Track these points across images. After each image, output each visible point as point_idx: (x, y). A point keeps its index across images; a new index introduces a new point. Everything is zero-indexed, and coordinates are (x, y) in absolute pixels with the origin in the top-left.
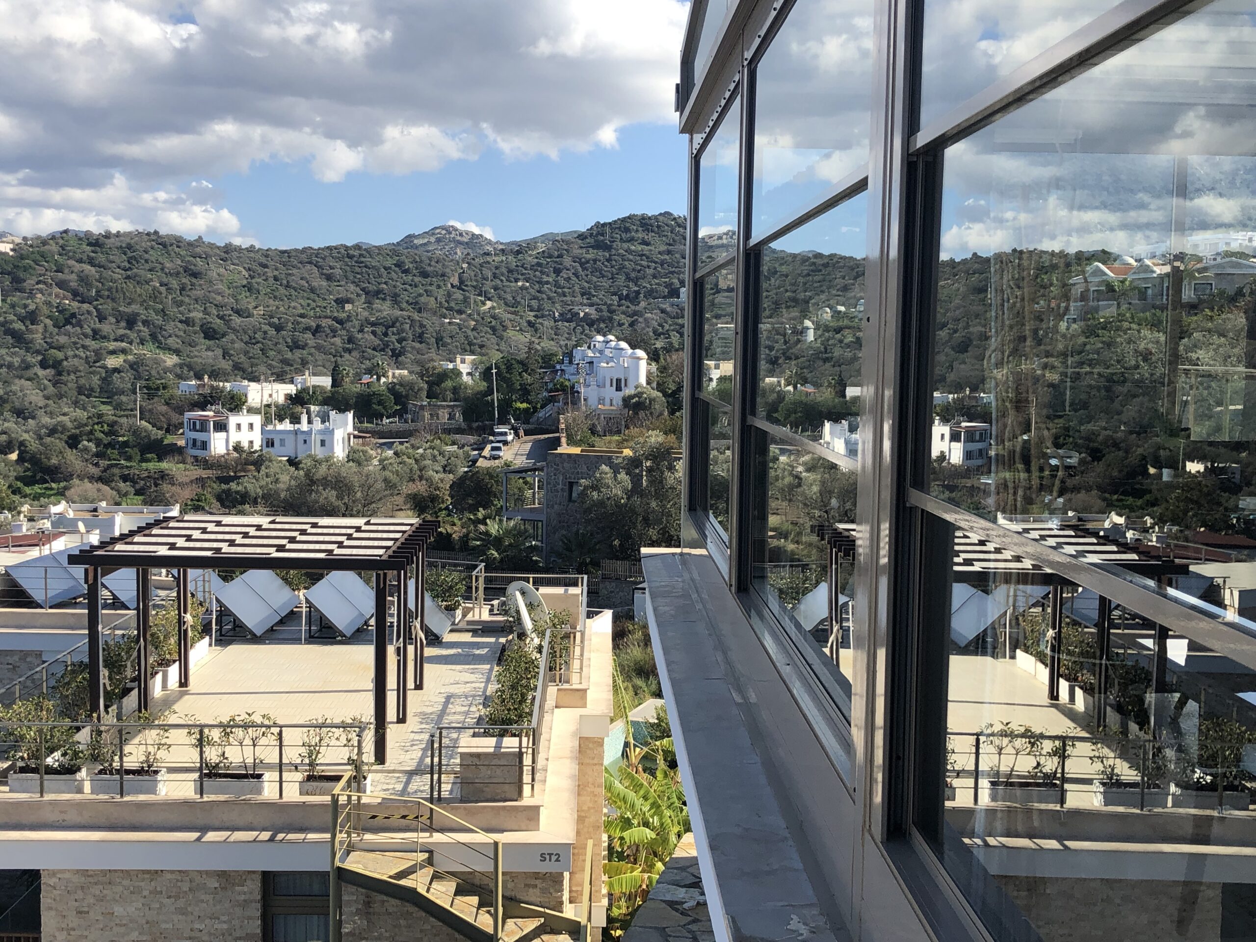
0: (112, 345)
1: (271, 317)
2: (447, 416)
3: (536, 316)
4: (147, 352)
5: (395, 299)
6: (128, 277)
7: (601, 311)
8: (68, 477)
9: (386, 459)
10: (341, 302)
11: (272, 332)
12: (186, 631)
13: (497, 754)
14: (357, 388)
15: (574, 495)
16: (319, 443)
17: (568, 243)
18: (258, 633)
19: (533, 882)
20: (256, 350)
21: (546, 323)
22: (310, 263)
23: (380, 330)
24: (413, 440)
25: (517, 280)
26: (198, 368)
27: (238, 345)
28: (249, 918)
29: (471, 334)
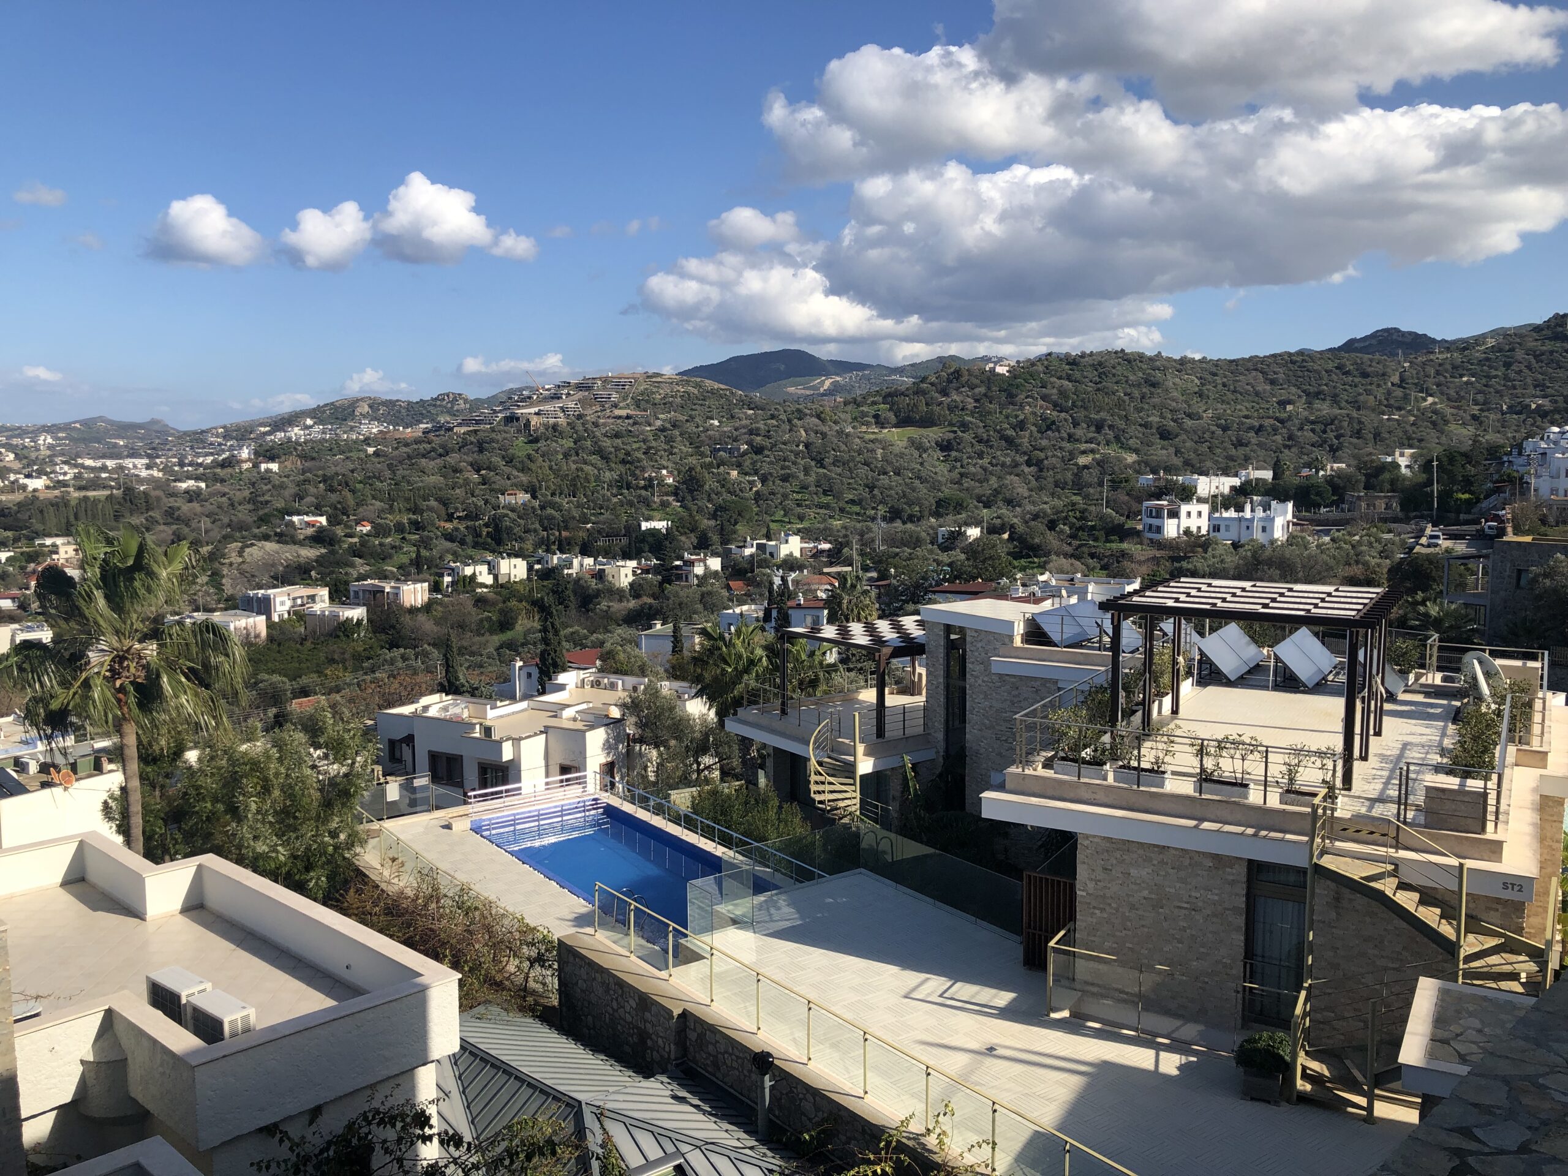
0: (1084, 447)
1: (1219, 419)
2: (1383, 506)
3: (1481, 410)
4: (1111, 451)
5: (1335, 399)
6: (1098, 390)
7: (1556, 402)
8: (1047, 554)
9: (1324, 544)
10: (1282, 404)
11: (1219, 432)
12: (1178, 670)
13: (1461, 792)
14: (1296, 481)
15: (1523, 582)
16: (1260, 529)
17: (1521, 336)
18: (1233, 678)
19: (1495, 906)
20: (1204, 448)
21: (1492, 416)
22: (1256, 370)
23: (1318, 428)
24: (1349, 528)
25: (1461, 376)
26: (1153, 465)
27: (1189, 444)
28: (1237, 895)
29: (1410, 429)
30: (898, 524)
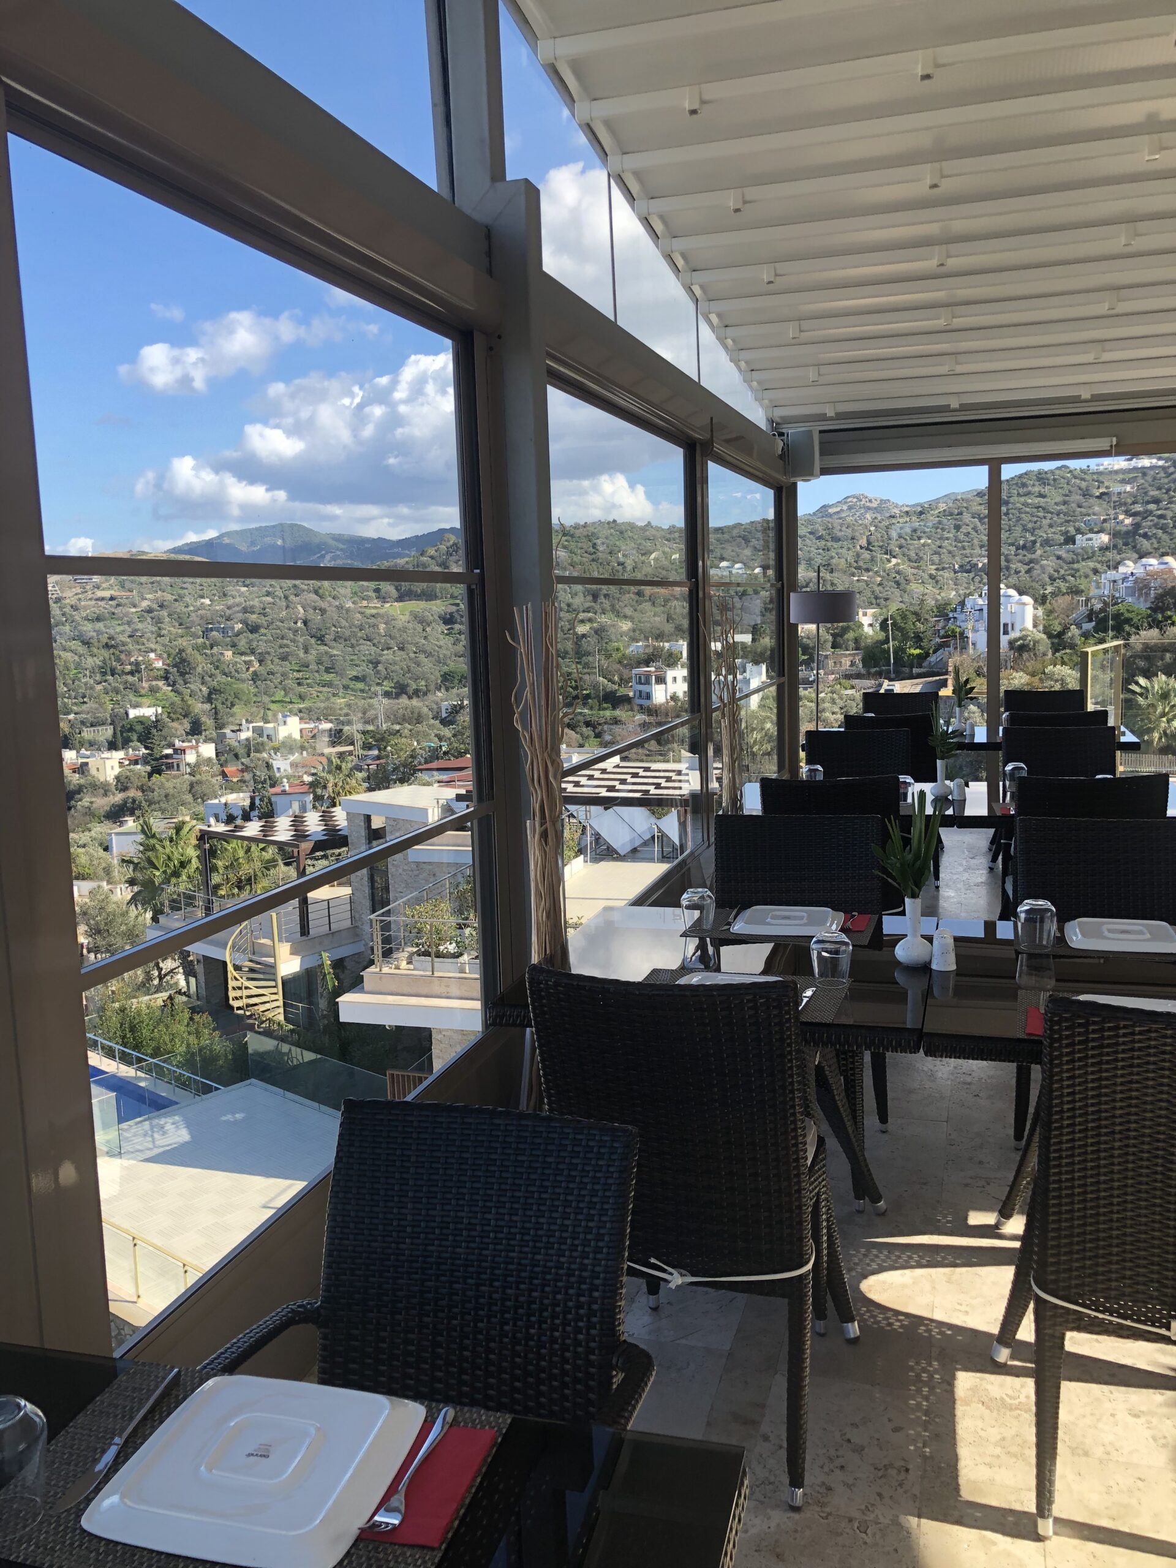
0: (582, 616)
2: (849, 663)
3: (937, 569)
4: (608, 620)
17: (967, 501)
18: (623, 853)
21: (946, 575)
25: (919, 538)
26: (646, 632)
29: (877, 589)
30: (404, 700)
